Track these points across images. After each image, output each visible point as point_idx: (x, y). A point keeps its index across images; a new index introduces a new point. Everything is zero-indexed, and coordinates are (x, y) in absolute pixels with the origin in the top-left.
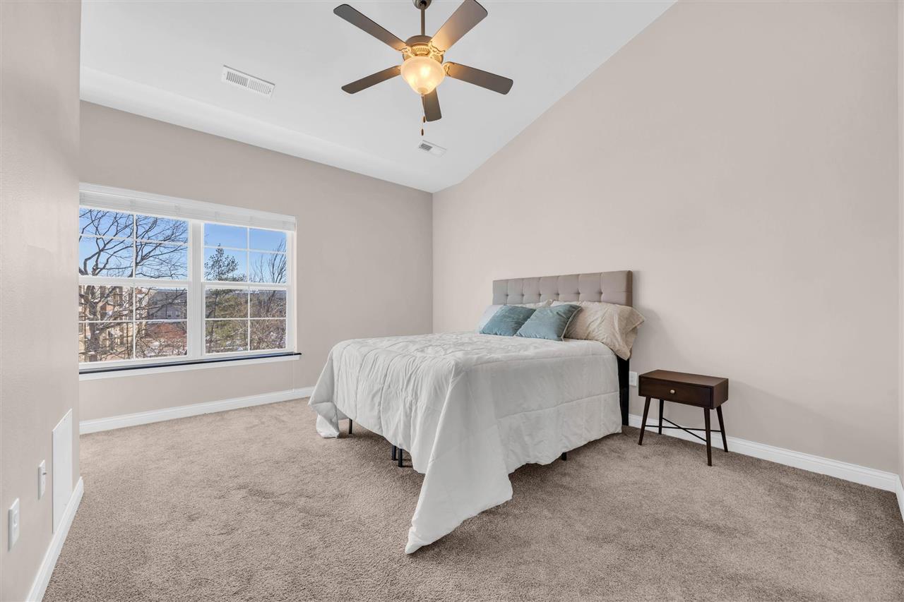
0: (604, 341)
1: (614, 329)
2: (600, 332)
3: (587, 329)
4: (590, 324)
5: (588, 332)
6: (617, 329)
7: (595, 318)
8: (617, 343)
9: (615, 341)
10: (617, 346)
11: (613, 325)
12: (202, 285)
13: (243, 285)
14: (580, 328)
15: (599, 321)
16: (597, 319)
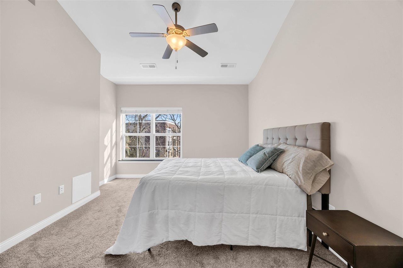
0: (290, 176)
1: (299, 168)
2: (288, 169)
3: (282, 166)
4: (284, 162)
5: (282, 168)
6: (301, 169)
7: (288, 158)
8: (299, 180)
9: (297, 178)
10: (299, 182)
11: (299, 166)
12: (154, 135)
13: (165, 134)
14: (278, 165)
15: (289, 161)
16: (289, 160)
